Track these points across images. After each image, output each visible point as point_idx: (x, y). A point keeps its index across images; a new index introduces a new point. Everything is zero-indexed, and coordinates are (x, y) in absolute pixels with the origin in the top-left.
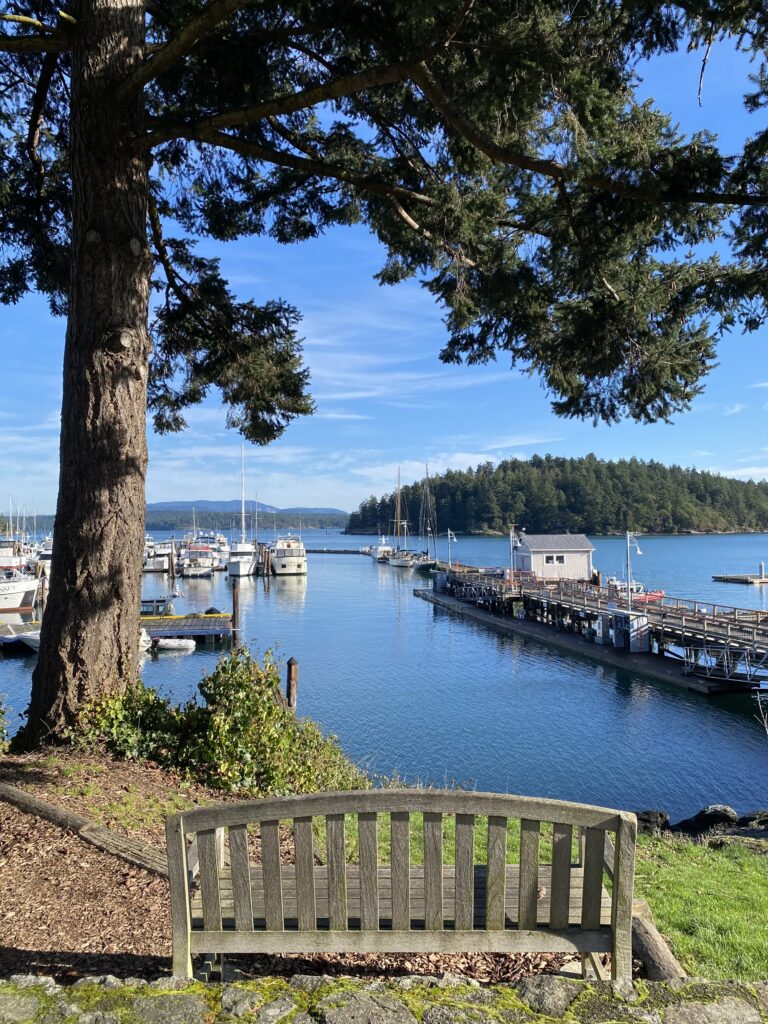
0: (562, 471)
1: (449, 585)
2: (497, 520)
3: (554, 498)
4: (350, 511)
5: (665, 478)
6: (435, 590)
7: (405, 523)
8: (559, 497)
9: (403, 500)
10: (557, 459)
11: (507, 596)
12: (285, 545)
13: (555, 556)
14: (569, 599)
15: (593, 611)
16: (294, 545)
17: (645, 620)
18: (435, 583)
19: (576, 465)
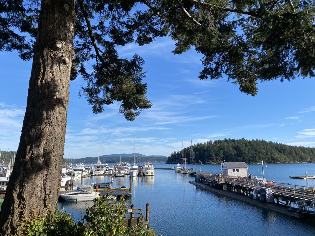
0: (234, 143)
1: (200, 179)
2: (214, 159)
3: (232, 152)
4: (168, 157)
5: (267, 145)
6: (196, 181)
7: (185, 159)
8: (234, 152)
9: (184, 153)
10: (232, 140)
11: (221, 183)
12: (148, 166)
13: (236, 169)
14: (243, 183)
15: (251, 188)
16: (150, 166)
17: (271, 191)
18: (196, 179)
19: (238, 142)
